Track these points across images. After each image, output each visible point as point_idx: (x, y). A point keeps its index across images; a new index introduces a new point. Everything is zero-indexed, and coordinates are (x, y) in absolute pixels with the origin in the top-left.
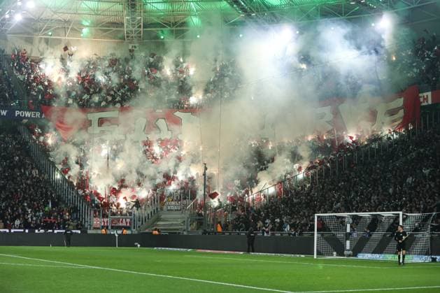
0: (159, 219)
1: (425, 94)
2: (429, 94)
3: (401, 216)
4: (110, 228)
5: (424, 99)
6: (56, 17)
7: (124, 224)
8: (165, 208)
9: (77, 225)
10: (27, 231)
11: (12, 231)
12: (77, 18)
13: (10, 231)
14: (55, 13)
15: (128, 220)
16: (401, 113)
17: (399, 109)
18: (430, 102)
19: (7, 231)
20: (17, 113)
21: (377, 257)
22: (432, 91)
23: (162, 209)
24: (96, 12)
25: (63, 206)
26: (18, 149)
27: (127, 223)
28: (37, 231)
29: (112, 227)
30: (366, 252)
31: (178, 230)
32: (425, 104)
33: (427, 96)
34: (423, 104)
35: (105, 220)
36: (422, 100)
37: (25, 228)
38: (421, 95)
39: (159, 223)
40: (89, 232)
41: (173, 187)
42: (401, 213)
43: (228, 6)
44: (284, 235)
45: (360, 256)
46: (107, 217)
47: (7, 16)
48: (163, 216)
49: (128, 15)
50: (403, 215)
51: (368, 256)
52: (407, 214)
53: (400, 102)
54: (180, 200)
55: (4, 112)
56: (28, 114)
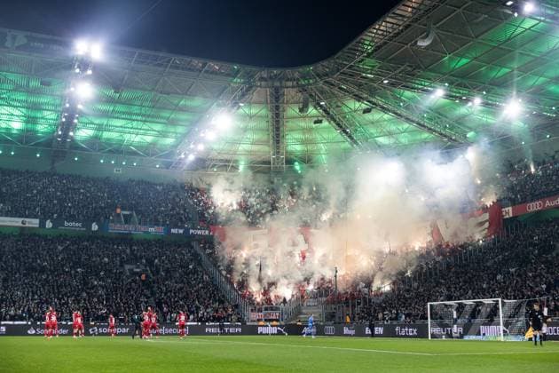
0: (301, 313)
1: (507, 209)
2: (510, 208)
3: (500, 302)
4: (263, 320)
5: (506, 213)
6: (220, 157)
7: (274, 318)
8: (305, 304)
10: (199, 324)
12: (236, 157)
14: (219, 153)
15: (277, 314)
16: (487, 225)
17: (486, 221)
18: (511, 215)
20: (191, 231)
22: (512, 206)
23: (303, 305)
24: (250, 153)
25: (227, 304)
26: (192, 260)
27: (276, 317)
28: (207, 324)
29: (266, 320)
30: (471, 335)
32: (507, 216)
33: (509, 210)
34: (505, 217)
35: (260, 314)
36: (504, 213)
37: (198, 321)
38: (503, 210)
39: (301, 316)
40: (248, 324)
41: (311, 287)
42: (500, 300)
45: (466, 338)
46: (261, 311)
47: (183, 156)
48: (304, 311)
49: (274, 155)
50: (502, 302)
51: (473, 338)
52: (505, 301)
53: (487, 216)
54: (317, 297)
55: (181, 231)
56: (199, 232)
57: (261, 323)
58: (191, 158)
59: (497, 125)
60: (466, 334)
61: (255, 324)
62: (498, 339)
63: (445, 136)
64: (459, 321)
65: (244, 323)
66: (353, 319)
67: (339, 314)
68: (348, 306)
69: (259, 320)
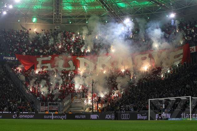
0: (71, 107)
1: (193, 47)
6: (22, 13)
8: (73, 102)
14: (21, 11)
15: (57, 107)
16: (182, 56)
17: (181, 54)
18: (195, 51)
19: (1, 112)
20: (4, 58)
21: (178, 119)
22: (196, 46)
25: (26, 101)
26: (4, 75)
27: (56, 109)
28: (15, 112)
29: (50, 111)
31: (80, 112)
32: (193, 52)
34: (191, 52)
35: (46, 107)
36: (191, 50)
37: (9, 111)
38: (190, 48)
40: (39, 113)
43: (101, 7)
45: (170, 119)
48: (73, 106)
49: (55, 12)
50: (191, 98)
51: (174, 119)
52: (193, 98)
53: (181, 51)
54: (80, 98)
56: (9, 58)
57: (47, 112)
58: (5, 13)
61: (44, 113)
63: (158, 4)
64: (166, 110)
65: (37, 112)
69: (46, 111)
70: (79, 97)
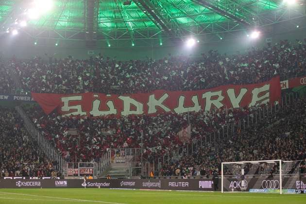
0: (111, 169)
1: (284, 82)
2: (287, 81)
3: (280, 163)
4: (79, 175)
5: (284, 85)
7: (88, 173)
8: (114, 161)
9: (57, 174)
10: (24, 178)
11: (15, 178)
13: (13, 178)
15: (91, 170)
16: (267, 95)
17: (267, 91)
18: (287, 87)
19: (11, 178)
20: (15, 97)
21: (263, 191)
22: (288, 80)
23: (112, 162)
25: (47, 161)
26: (16, 123)
27: (90, 172)
28: (31, 178)
29: (81, 175)
30: (256, 188)
31: (124, 176)
32: (285, 88)
33: (286, 83)
34: (283, 89)
35: (76, 170)
36: (282, 85)
37: (23, 176)
38: (281, 82)
39: (111, 171)
42: (280, 161)
43: (153, 24)
44: (196, 178)
45: (251, 191)
46: (77, 168)
47: (8, 32)
48: (114, 167)
49: (88, 31)
50: (282, 162)
51: (257, 191)
52: (284, 161)
53: (268, 87)
54: (124, 156)
55: (6, 97)
56: (22, 98)
58: (15, 33)
59: (278, 11)
60: (252, 188)
61: (73, 178)
62: (277, 191)
63: (235, 18)
66: (156, 174)
67: (144, 169)
68: (152, 163)
69: (75, 175)
70: (123, 154)
